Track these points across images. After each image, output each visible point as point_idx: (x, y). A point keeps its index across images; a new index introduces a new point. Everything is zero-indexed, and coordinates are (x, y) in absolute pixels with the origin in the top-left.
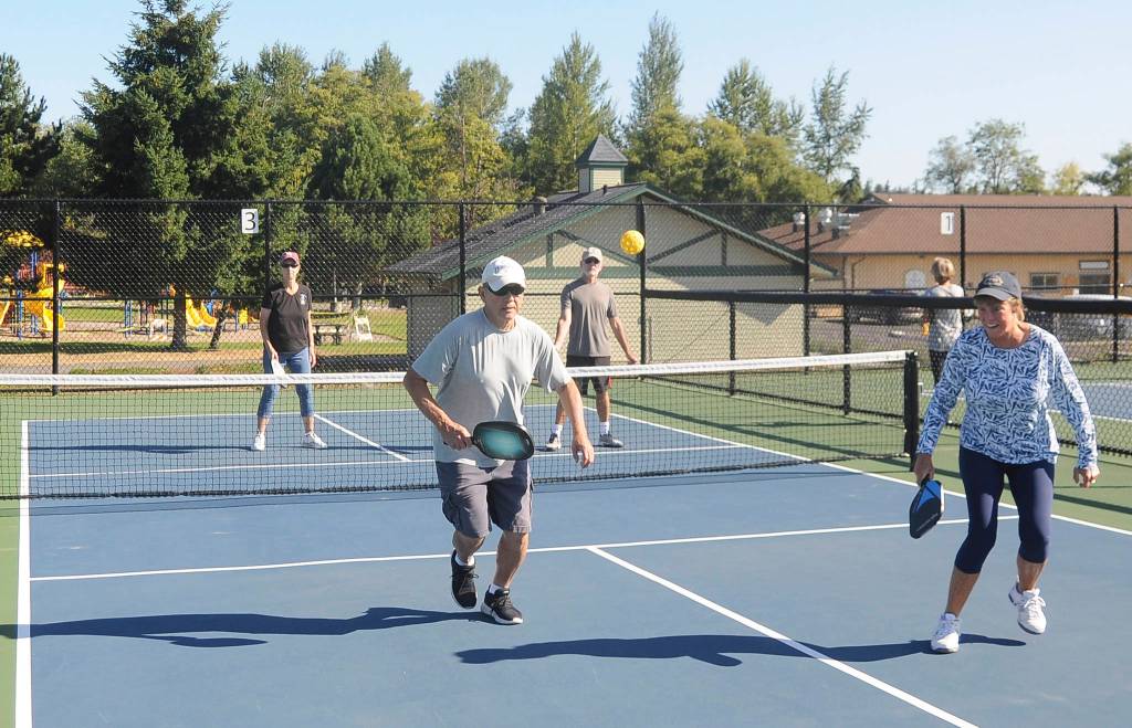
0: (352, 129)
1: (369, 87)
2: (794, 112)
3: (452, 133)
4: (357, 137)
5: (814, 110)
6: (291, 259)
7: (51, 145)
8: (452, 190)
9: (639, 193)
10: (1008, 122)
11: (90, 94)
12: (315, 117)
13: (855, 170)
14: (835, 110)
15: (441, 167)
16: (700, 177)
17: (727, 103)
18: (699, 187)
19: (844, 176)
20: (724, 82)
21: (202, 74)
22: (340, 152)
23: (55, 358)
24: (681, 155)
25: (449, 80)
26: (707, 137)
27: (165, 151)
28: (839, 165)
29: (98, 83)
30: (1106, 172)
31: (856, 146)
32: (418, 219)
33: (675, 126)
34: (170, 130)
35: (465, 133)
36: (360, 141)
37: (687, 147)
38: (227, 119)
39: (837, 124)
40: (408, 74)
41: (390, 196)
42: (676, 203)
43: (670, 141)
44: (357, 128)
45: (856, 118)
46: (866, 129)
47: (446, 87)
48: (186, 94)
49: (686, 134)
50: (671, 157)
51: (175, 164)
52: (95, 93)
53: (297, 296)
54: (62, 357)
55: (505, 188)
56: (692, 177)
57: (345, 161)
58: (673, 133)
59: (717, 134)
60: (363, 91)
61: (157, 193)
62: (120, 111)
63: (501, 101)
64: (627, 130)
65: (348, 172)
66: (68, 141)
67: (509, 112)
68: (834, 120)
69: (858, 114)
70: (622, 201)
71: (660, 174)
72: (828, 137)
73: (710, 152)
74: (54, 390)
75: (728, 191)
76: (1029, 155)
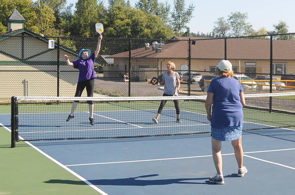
2: (167, 7)
5: (174, 7)
10: (242, 13)
13: (188, 28)
14: (182, 7)
16: (130, 30)
17: (142, 3)
18: (130, 33)
19: (184, 30)
24: (122, 22)
26: (134, 15)
28: (183, 27)
30: (274, 31)
31: (189, 20)
37: (124, 19)
39: (183, 12)
43: (118, 16)
45: (189, 10)
46: (192, 14)
49: (125, 14)
50: (118, 22)
56: (126, 30)
58: (120, 13)
68: (181, 10)
69: (190, 8)
71: (115, 29)
72: (179, 17)
73: (132, 21)
76: (249, 25)
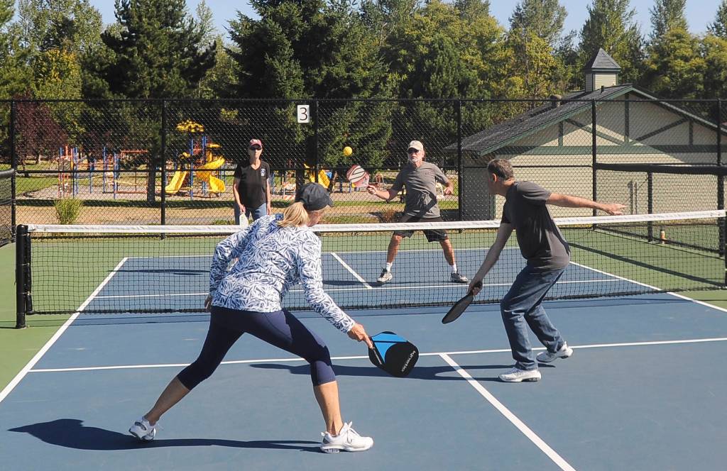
0: (436, 46)
1: (459, 15)
3: (519, 48)
4: (440, 52)
6: (257, 144)
7: (208, 60)
8: (518, 89)
9: (627, 91)
11: (234, 22)
12: (418, 38)
15: (511, 73)
16: (701, 79)
17: (721, 25)
20: (719, 10)
21: (315, 7)
22: (427, 63)
23: (163, 213)
24: (687, 63)
25: (519, 9)
26: (707, 50)
27: (287, 62)
29: (240, 14)
32: (484, 111)
33: (683, 42)
34: (290, 47)
35: (528, 48)
36: (442, 54)
37: (691, 57)
38: (332, 39)
40: (486, 5)
41: (464, 94)
42: (656, 99)
43: (678, 53)
44: (440, 45)
47: (516, 14)
48: (303, 21)
49: (691, 48)
50: (679, 65)
51: (294, 72)
52: (239, 22)
53: (259, 170)
54: (168, 211)
55: (557, 88)
56: (695, 79)
57: (431, 69)
58: (681, 47)
59: (714, 47)
60: (454, 18)
61: (281, 94)
62: (255, 35)
63: (559, 24)
64: (648, 45)
65: (433, 77)
66: (221, 55)
67: (564, 33)
70: (612, 98)
73: (708, 61)
74: (162, 236)
75: (723, 89)
